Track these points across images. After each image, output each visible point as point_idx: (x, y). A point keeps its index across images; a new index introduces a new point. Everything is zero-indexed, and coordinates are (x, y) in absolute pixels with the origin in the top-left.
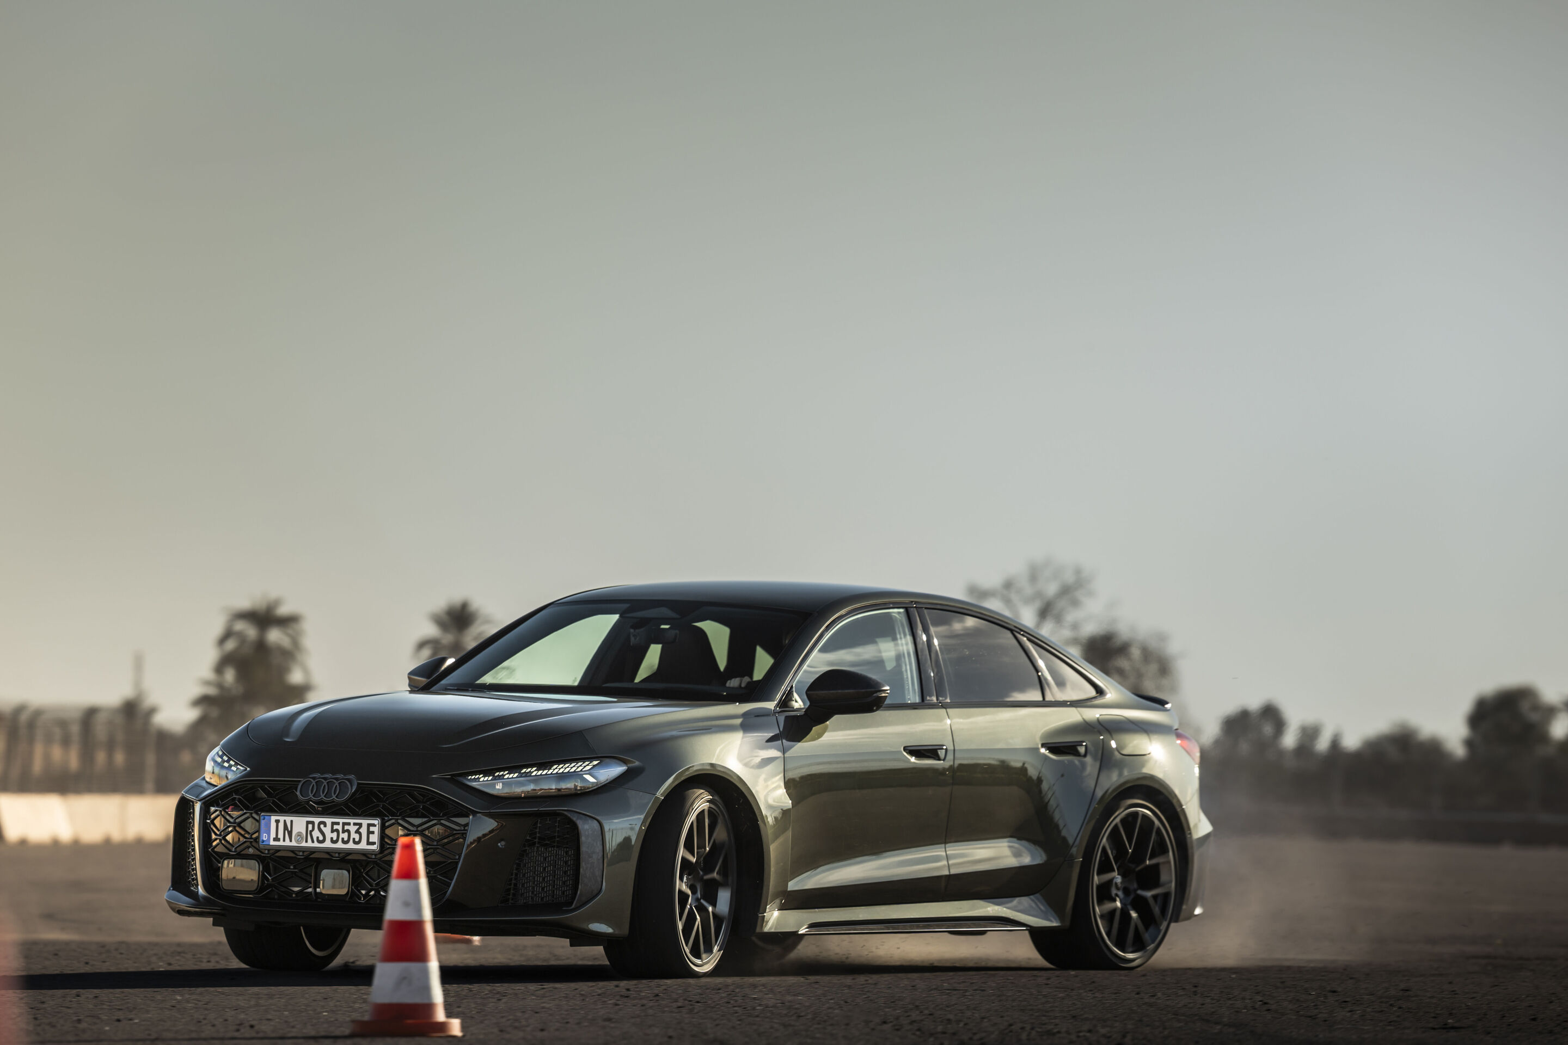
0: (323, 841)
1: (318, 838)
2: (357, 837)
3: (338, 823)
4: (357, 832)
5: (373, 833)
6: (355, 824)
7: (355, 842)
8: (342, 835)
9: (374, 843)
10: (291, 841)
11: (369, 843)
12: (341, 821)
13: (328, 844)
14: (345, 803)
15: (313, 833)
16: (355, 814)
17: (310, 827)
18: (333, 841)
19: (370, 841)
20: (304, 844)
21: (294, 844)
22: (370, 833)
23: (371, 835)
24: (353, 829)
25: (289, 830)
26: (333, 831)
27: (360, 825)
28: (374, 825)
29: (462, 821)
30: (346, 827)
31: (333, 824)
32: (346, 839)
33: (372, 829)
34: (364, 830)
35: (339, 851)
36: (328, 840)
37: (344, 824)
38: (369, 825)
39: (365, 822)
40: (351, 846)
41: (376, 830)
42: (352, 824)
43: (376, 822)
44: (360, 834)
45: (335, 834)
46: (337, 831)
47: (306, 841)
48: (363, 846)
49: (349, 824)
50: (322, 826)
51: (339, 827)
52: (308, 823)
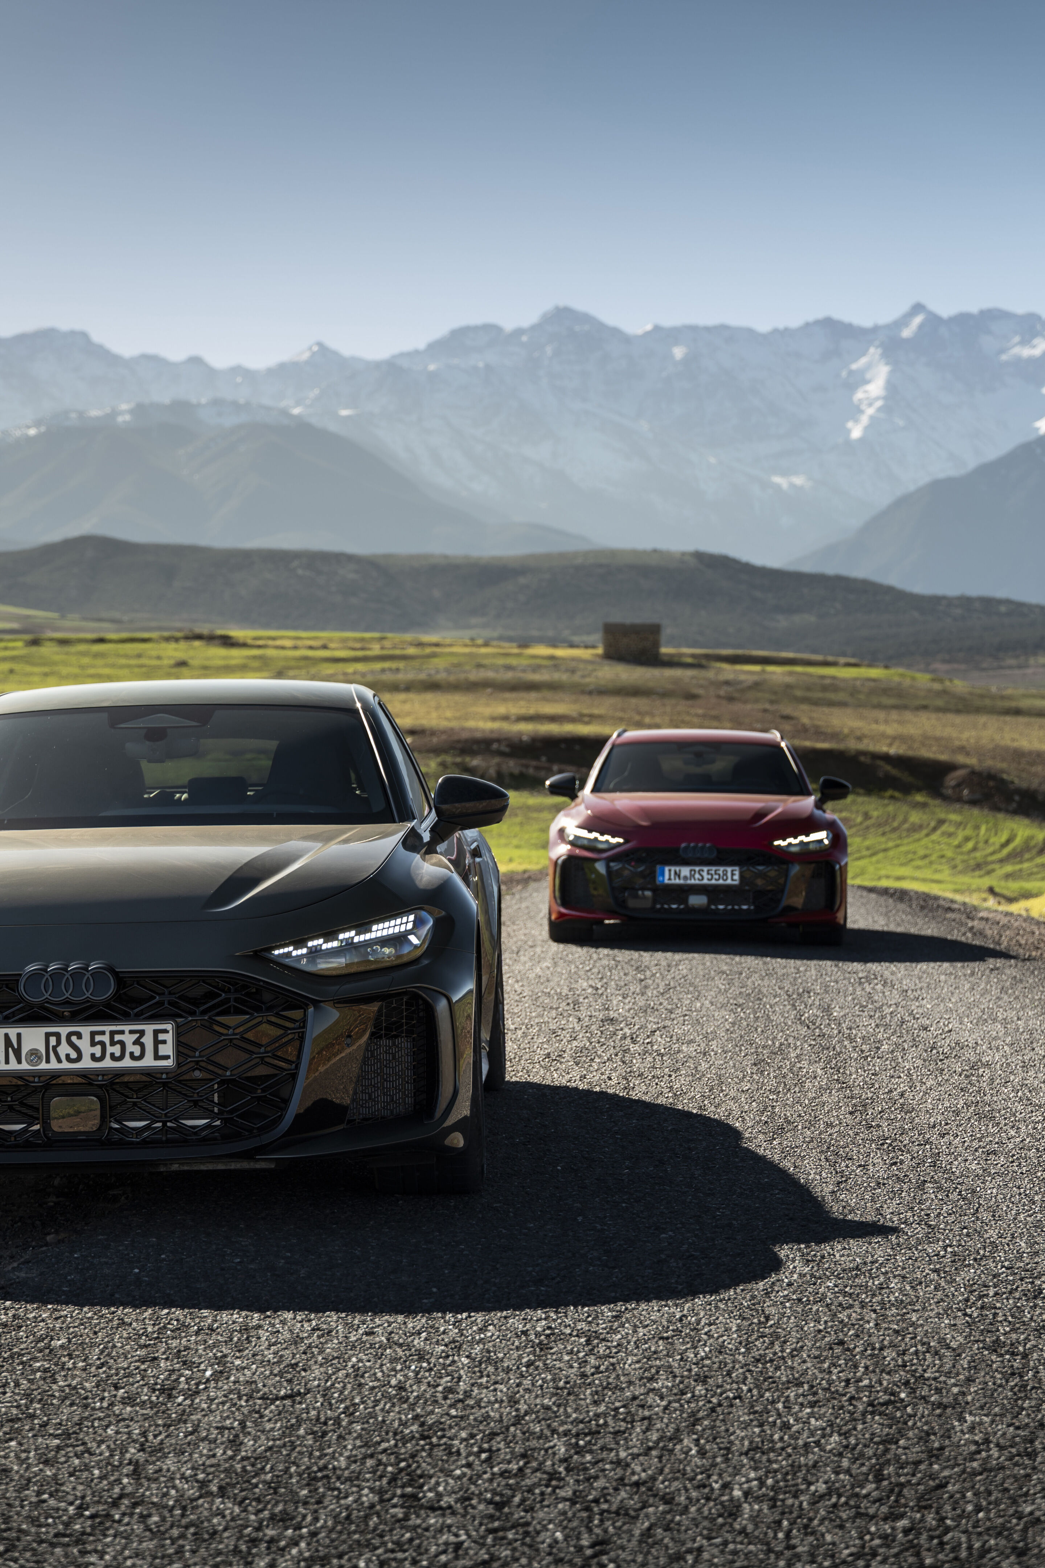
0: (79, 1058)
1: (68, 1056)
2: (137, 1051)
3: (103, 1033)
4: (137, 1042)
5: (164, 1042)
6: (131, 1032)
7: (133, 1057)
8: (110, 1050)
9: (167, 1057)
10: (19, 1062)
11: (157, 1057)
12: (108, 1029)
13: (86, 1063)
14: (107, 1004)
15: (59, 1049)
16: (126, 1017)
17: (53, 1041)
18: (93, 1057)
19: (160, 1054)
20: (43, 1066)
21: (25, 1066)
22: (157, 1042)
23: (160, 1046)
24: (129, 1039)
25: (16, 1046)
26: (93, 1044)
27: (142, 1033)
28: (165, 1031)
29: (297, 1014)
30: (117, 1038)
31: (93, 1034)
32: (118, 1054)
33: (161, 1037)
34: (148, 1040)
35: (104, 1072)
36: (86, 1057)
37: (112, 1034)
38: (156, 1033)
39: (149, 1028)
40: (127, 1063)
41: (169, 1037)
42: (127, 1032)
43: (169, 1027)
44: (142, 1046)
45: (99, 1047)
46: (102, 1044)
47: (48, 1061)
48: (149, 1061)
49: (122, 1032)
50: (74, 1039)
51: (106, 1039)
52: (48, 1035)
